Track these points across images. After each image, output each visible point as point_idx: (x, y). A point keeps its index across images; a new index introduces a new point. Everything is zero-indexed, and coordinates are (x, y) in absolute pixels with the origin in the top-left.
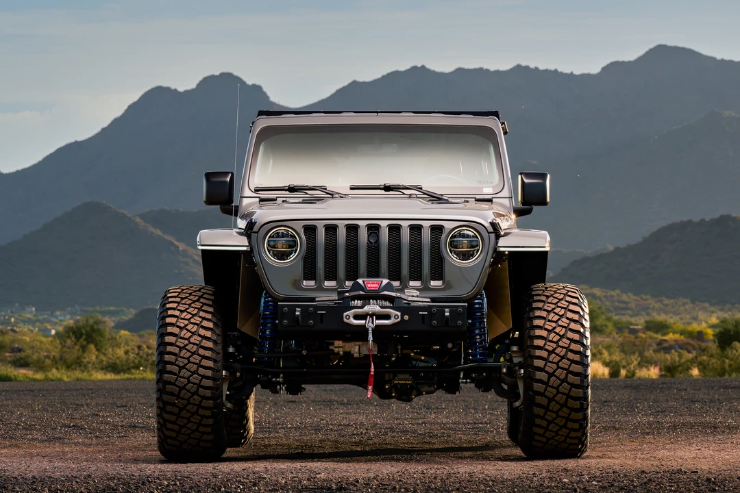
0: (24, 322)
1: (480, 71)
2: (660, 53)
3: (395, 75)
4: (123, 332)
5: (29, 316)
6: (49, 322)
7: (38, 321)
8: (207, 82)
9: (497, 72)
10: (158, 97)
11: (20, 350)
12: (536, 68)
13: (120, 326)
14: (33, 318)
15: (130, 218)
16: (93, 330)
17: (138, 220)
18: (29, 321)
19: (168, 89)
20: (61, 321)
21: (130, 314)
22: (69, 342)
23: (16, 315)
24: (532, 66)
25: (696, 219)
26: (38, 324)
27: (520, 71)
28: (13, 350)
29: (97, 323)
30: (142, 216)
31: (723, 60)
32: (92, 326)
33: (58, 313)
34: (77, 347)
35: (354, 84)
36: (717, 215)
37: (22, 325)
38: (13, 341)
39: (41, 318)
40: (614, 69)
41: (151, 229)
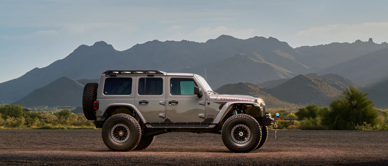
0: (45, 110)
1: (173, 42)
2: (223, 37)
3: (149, 42)
4: (73, 113)
5: (46, 108)
6: (51, 110)
7: (48, 110)
8: (97, 44)
9: (177, 42)
10: (83, 48)
11: (46, 118)
12: (188, 41)
13: (72, 111)
14: (47, 109)
15: (74, 81)
16: (66, 113)
17: (77, 82)
18: (46, 110)
19: (86, 45)
20: (55, 110)
21: (74, 108)
22: (62, 117)
23: (42, 108)
24: (187, 40)
25: (232, 84)
26: (48, 111)
27: (184, 41)
28: (44, 118)
29: (67, 111)
30: (78, 81)
31: (240, 39)
32: (66, 112)
33: (54, 108)
34: (64, 118)
35: (138, 45)
36: (238, 83)
37: (44, 111)
38: (44, 116)
39: (49, 109)
40: (210, 41)
41: (80, 84)
